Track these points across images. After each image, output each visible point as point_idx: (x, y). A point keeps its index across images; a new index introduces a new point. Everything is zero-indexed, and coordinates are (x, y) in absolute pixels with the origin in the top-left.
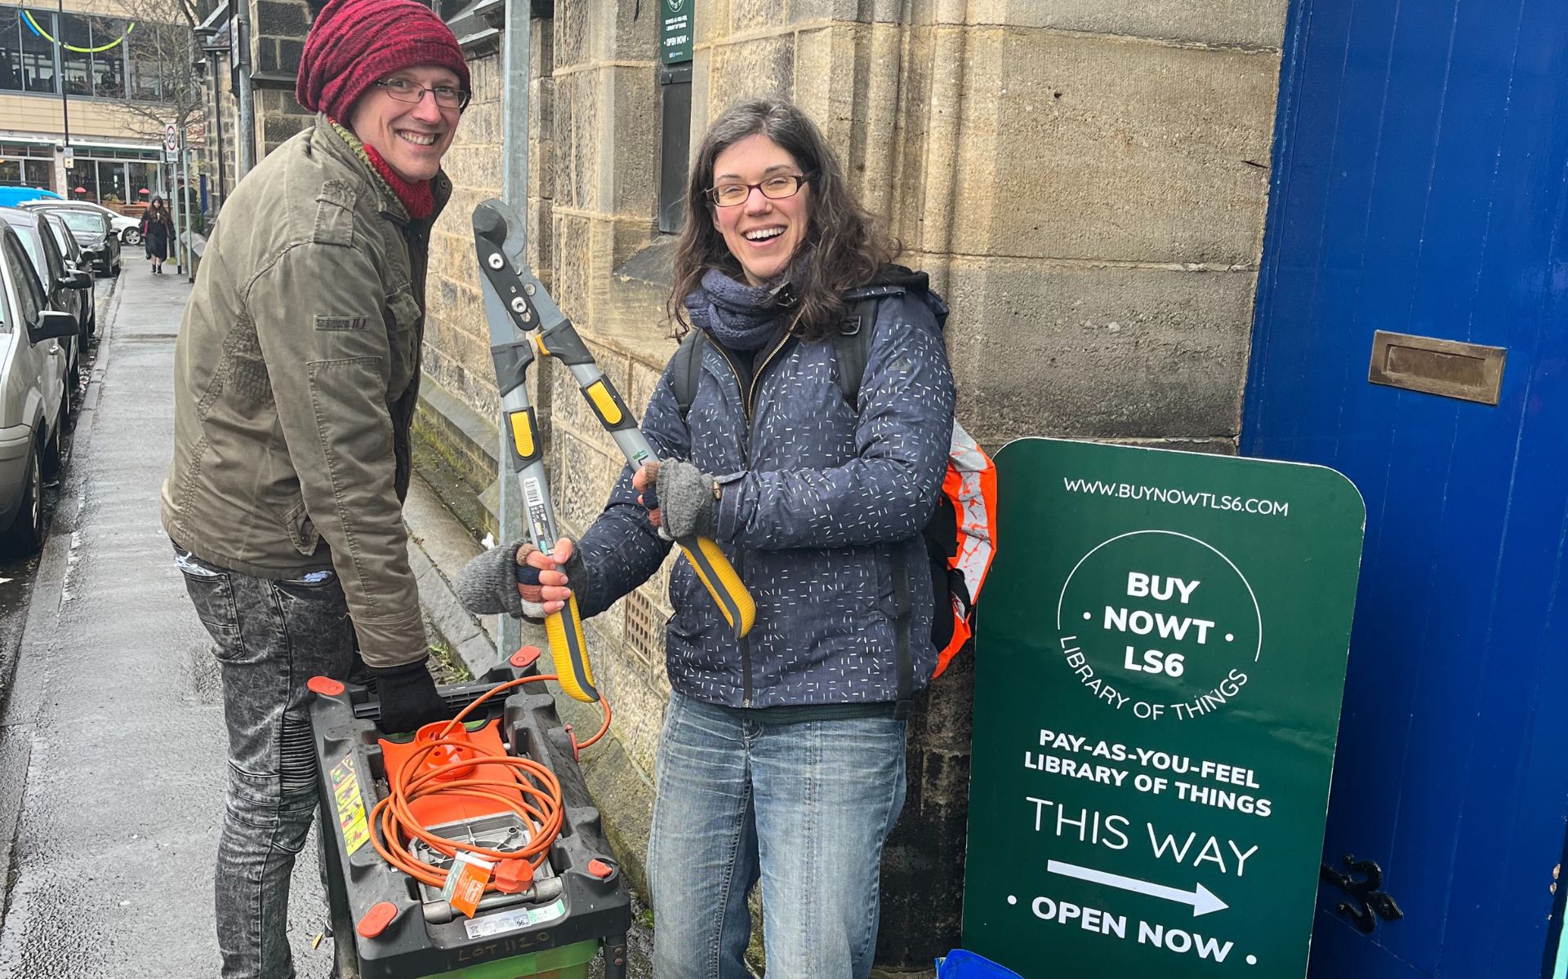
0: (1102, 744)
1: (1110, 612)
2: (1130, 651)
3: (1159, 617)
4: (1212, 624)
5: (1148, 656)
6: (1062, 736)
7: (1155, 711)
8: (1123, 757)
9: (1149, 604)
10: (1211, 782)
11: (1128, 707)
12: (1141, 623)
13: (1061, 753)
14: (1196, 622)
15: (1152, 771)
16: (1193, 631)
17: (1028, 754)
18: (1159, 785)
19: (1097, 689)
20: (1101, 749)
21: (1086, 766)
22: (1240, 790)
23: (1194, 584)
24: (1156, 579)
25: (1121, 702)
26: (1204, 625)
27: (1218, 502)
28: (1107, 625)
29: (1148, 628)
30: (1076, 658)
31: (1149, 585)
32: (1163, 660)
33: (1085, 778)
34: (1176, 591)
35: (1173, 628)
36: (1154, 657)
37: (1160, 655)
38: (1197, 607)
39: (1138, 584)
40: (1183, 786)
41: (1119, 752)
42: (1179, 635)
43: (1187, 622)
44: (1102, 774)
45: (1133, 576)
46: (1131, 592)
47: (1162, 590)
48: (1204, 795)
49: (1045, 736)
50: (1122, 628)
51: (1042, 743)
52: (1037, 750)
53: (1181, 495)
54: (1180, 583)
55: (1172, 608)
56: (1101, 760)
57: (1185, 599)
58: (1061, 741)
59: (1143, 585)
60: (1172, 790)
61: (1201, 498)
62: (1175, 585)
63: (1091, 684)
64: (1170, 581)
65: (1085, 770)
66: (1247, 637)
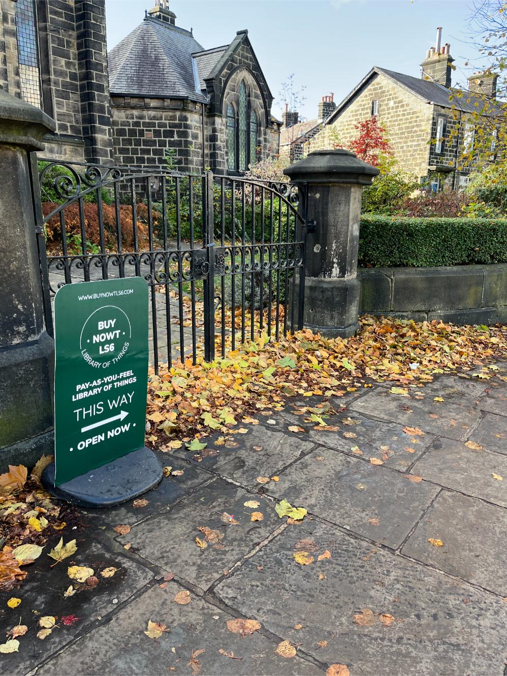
0: (95, 381)
1: (94, 338)
2: (101, 347)
3: (107, 334)
5: (105, 348)
6: (83, 385)
7: (108, 364)
8: (100, 383)
9: (104, 331)
10: (123, 379)
11: (101, 366)
12: (103, 337)
13: (83, 391)
14: (116, 332)
15: (108, 383)
16: (116, 335)
17: (73, 396)
18: (110, 386)
19: (93, 364)
20: (94, 383)
21: (90, 391)
22: (128, 378)
23: (115, 320)
24: (105, 322)
25: (99, 365)
26: (118, 332)
27: (118, 293)
28: (94, 342)
29: (105, 338)
30: (87, 356)
31: (104, 325)
32: (109, 347)
33: (90, 395)
34: (111, 324)
35: (111, 336)
36: (107, 347)
39: (101, 325)
40: (115, 384)
42: (112, 338)
43: (114, 332)
44: (95, 391)
45: (99, 323)
46: (100, 329)
47: (107, 325)
48: (121, 384)
49: (78, 387)
50: (98, 341)
51: (77, 390)
52: (76, 393)
53: (109, 293)
54: (111, 321)
55: (110, 330)
56: (95, 387)
57: (113, 326)
58: (83, 387)
59: (102, 325)
60: (113, 386)
61: (114, 293)
63: (91, 363)
64: (109, 321)
65: (90, 393)
66: (128, 332)
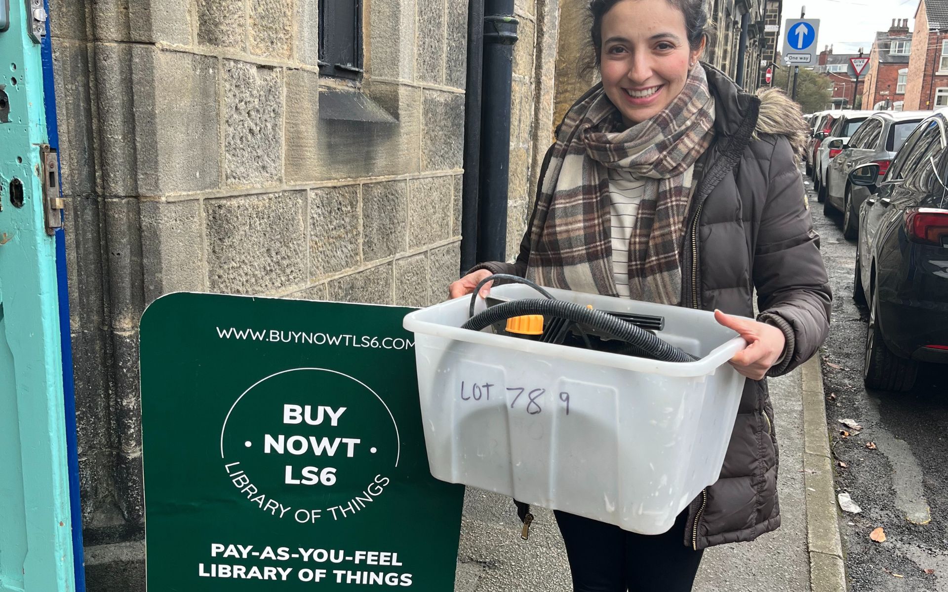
0: (268, 549)
1: (269, 439)
2: (289, 469)
3: (313, 439)
4: (358, 441)
5: (305, 472)
6: (232, 547)
8: (287, 557)
9: (303, 429)
10: (363, 566)
12: (297, 445)
13: (231, 561)
14: (345, 440)
15: (312, 565)
16: (343, 447)
17: (201, 566)
18: (320, 574)
19: (261, 503)
20: (268, 552)
21: (255, 569)
22: (386, 570)
23: (342, 410)
24: (308, 409)
25: (283, 511)
26: (351, 442)
27: (359, 341)
28: (267, 450)
29: (304, 449)
30: (241, 481)
31: (303, 414)
32: (318, 474)
33: (254, 578)
34: (327, 417)
35: (326, 447)
36: (310, 472)
37: (316, 470)
38: (343, 429)
39: (292, 414)
40: (339, 573)
41: (283, 554)
42: (331, 452)
43: (337, 441)
44: (270, 573)
45: (287, 407)
46: (287, 420)
47: (314, 416)
48: (358, 578)
49: (215, 549)
50: (281, 451)
51: (214, 554)
52: (209, 561)
53: (326, 337)
54: (329, 410)
55: (324, 431)
56: (269, 562)
57: (334, 423)
58: (231, 551)
59: (297, 415)
60: (331, 577)
61: (344, 339)
62: (325, 411)
63: (256, 499)
64: (321, 409)
65: (255, 572)
66: (387, 449)
